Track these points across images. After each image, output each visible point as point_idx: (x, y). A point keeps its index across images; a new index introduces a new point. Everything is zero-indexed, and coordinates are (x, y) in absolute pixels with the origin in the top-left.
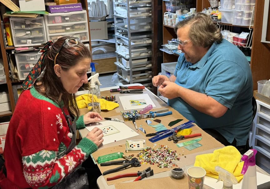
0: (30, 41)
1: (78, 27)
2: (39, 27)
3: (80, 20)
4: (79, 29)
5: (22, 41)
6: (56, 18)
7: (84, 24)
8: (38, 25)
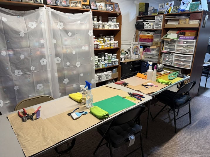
0: (169, 49)
1: (190, 47)
2: (174, 44)
3: (192, 44)
4: (190, 48)
5: (166, 49)
6: (181, 42)
7: (193, 46)
8: (173, 44)
